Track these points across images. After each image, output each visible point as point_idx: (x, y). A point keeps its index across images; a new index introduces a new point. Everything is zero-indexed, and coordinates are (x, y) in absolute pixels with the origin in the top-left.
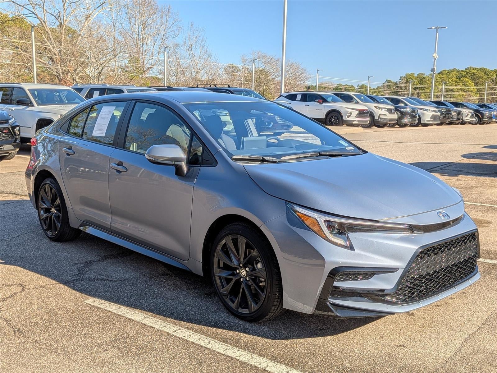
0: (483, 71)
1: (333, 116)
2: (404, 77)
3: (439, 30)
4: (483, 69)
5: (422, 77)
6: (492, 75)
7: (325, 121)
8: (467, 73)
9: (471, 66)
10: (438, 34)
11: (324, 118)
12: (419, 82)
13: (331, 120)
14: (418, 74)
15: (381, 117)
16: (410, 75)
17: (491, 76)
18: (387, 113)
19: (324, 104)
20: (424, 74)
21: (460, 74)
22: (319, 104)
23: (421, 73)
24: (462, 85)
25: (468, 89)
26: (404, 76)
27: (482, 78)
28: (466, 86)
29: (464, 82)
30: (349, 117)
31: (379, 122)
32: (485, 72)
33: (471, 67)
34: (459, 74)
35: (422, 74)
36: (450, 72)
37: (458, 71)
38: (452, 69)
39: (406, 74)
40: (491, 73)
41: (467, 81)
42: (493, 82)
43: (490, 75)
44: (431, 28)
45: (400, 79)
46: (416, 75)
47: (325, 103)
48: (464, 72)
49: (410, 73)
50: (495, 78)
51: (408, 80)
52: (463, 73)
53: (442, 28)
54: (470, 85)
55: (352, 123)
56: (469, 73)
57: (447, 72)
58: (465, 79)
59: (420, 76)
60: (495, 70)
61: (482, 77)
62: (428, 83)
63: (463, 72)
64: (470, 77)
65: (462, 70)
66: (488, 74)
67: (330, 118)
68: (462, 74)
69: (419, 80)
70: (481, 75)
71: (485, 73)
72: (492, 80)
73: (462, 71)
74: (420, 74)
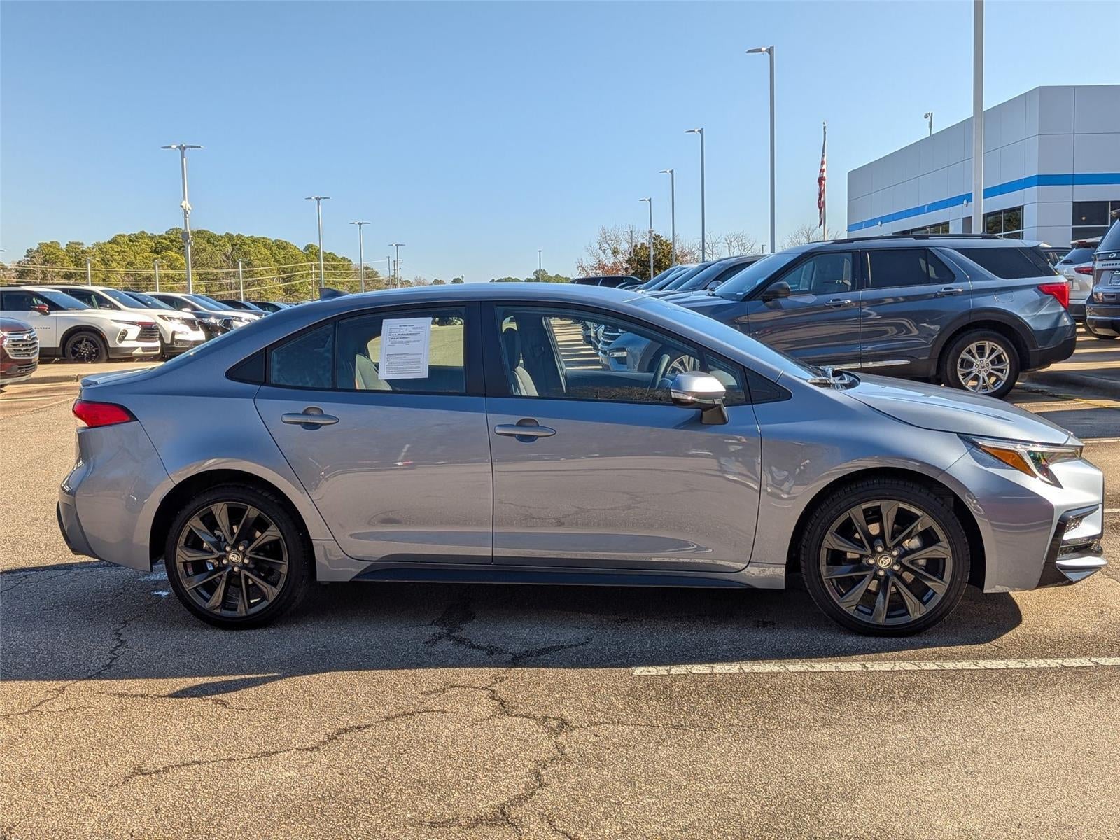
0: (204, 238)
1: (83, 340)
2: (38, 251)
3: (185, 151)
4: (202, 233)
5: (77, 250)
6: (224, 245)
7: (61, 353)
8: (172, 241)
9: (178, 227)
10: (185, 159)
11: (58, 346)
12: (72, 262)
13: (77, 350)
14: (67, 245)
15: (177, 337)
16: (50, 246)
17: (221, 248)
18: (187, 328)
19: (54, 314)
20: (82, 244)
21: (158, 243)
22: (39, 314)
23: (75, 241)
24: (166, 267)
25: (180, 275)
26: (35, 249)
27: (206, 250)
28: (176, 269)
29: (169, 262)
30: (121, 340)
31: (174, 349)
32: (209, 239)
33: (176, 229)
34: (155, 244)
35: (76, 244)
36: (134, 239)
37: (152, 238)
38: (137, 232)
39: (39, 244)
40: (221, 241)
41: (177, 259)
42: (228, 259)
43: (220, 245)
44: (170, 147)
45: (27, 256)
46: (63, 246)
47: (55, 312)
48: (165, 239)
49: (49, 242)
50: (230, 251)
51: (48, 257)
52: (164, 241)
53: (192, 147)
54: (182, 267)
55: (131, 354)
56: (175, 241)
57: (127, 239)
58: (169, 253)
59: (72, 247)
60: (227, 234)
61: (204, 250)
62: (95, 264)
63: (162, 239)
64: (180, 249)
65: (160, 234)
66: (215, 242)
67: (75, 346)
68: (163, 243)
69: (72, 257)
70: (201, 245)
71: (209, 241)
72: (226, 256)
73: (160, 236)
74: (73, 243)
